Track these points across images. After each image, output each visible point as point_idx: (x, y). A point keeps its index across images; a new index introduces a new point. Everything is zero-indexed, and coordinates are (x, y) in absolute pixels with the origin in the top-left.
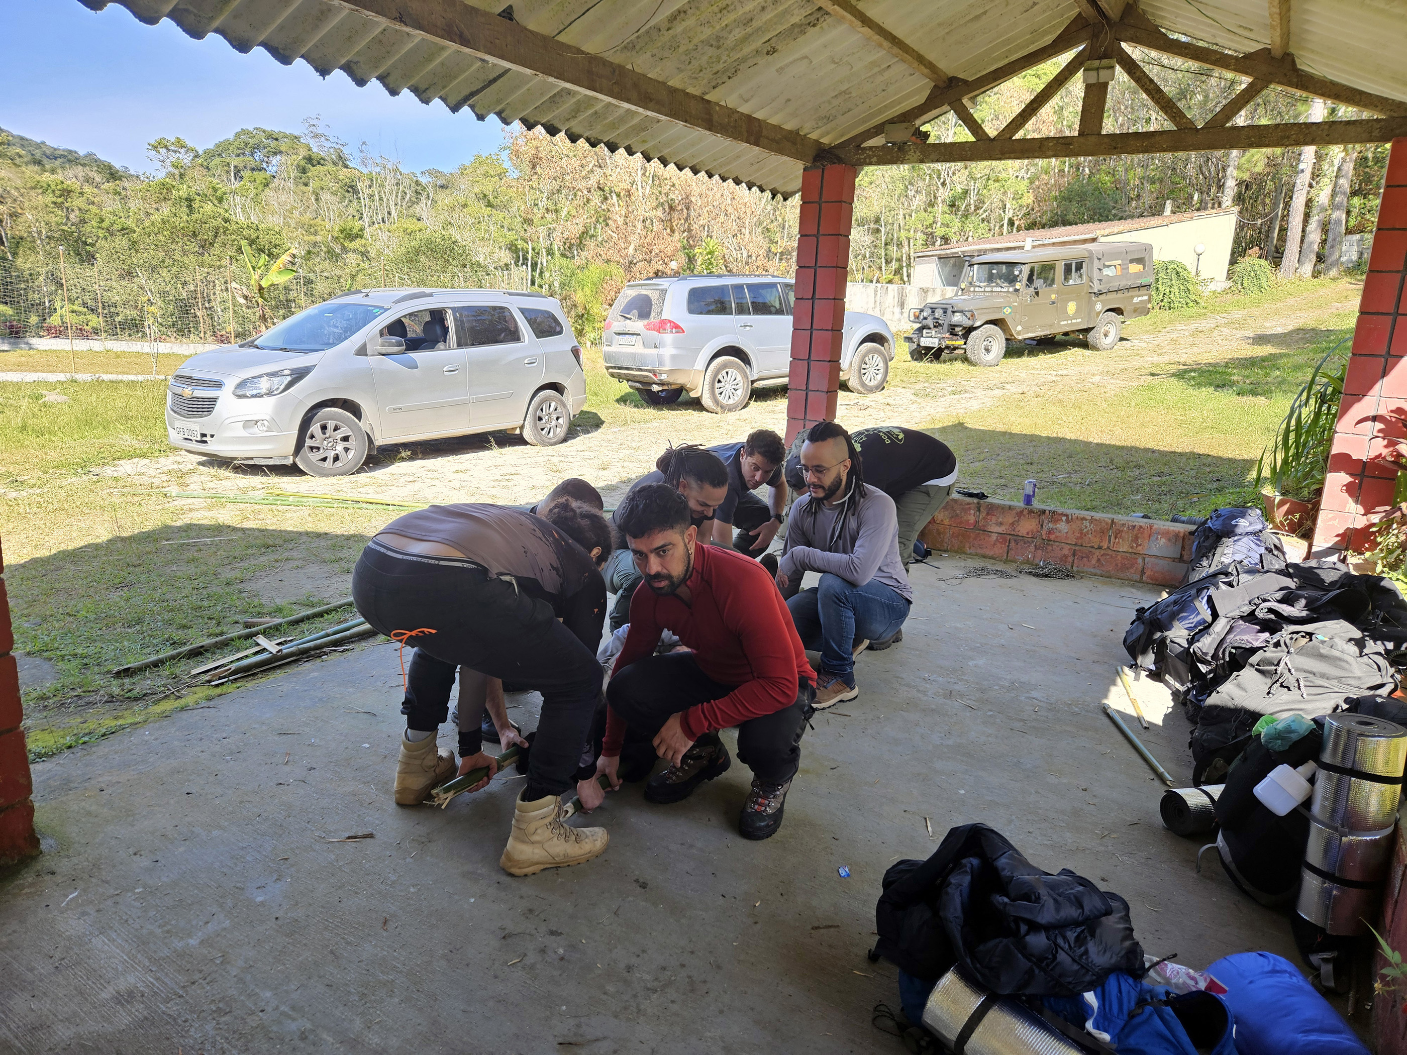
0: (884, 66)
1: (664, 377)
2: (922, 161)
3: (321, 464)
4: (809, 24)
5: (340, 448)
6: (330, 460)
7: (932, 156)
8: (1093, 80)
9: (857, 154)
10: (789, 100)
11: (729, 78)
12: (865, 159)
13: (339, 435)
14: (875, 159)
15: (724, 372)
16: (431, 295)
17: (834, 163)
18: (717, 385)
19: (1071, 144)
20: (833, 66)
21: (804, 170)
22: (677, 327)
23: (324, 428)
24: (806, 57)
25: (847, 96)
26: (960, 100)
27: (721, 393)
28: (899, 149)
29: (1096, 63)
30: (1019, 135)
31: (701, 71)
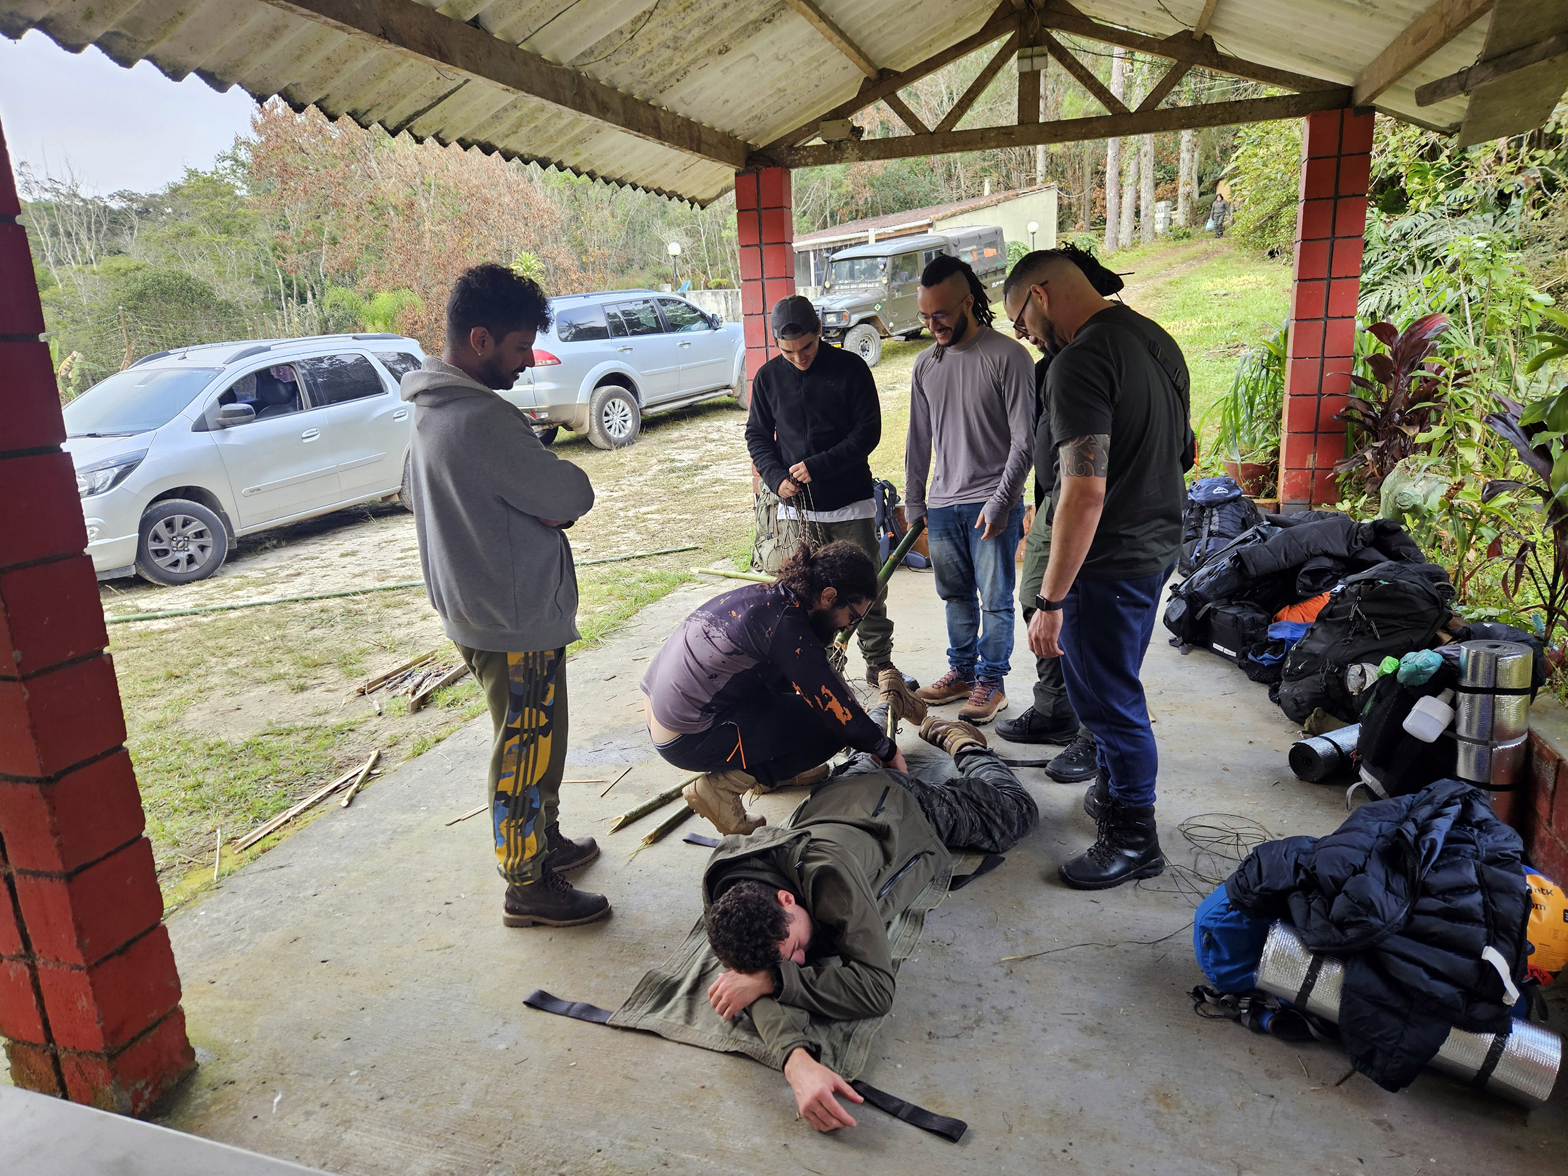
0: (821, 61)
1: (544, 416)
2: (862, 159)
3: (172, 570)
4: (764, 20)
5: (192, 548)
6: (184, 563)
7: (872, 153)
8: (1027, 69)
9: (790, 155)
10: (727, 101)
11: (678, 80)
12: (800, 159)
13: (191, 530)
14: (810, 160)
15: (610, 403)
16: (268, 349)
17: (769, 166)
18: (605, 419)
19: (1012, 134)
20: (776, 62)
21: (736, 175)
22: (552, 358)
23: (169, 525)
24: (753, 55)
25: (782, 94)
26: (894, 93)
27: (610, 427)
28: (835, 147)
29: (1029, 51)
30: (959, 127)
31: (652, 74)
